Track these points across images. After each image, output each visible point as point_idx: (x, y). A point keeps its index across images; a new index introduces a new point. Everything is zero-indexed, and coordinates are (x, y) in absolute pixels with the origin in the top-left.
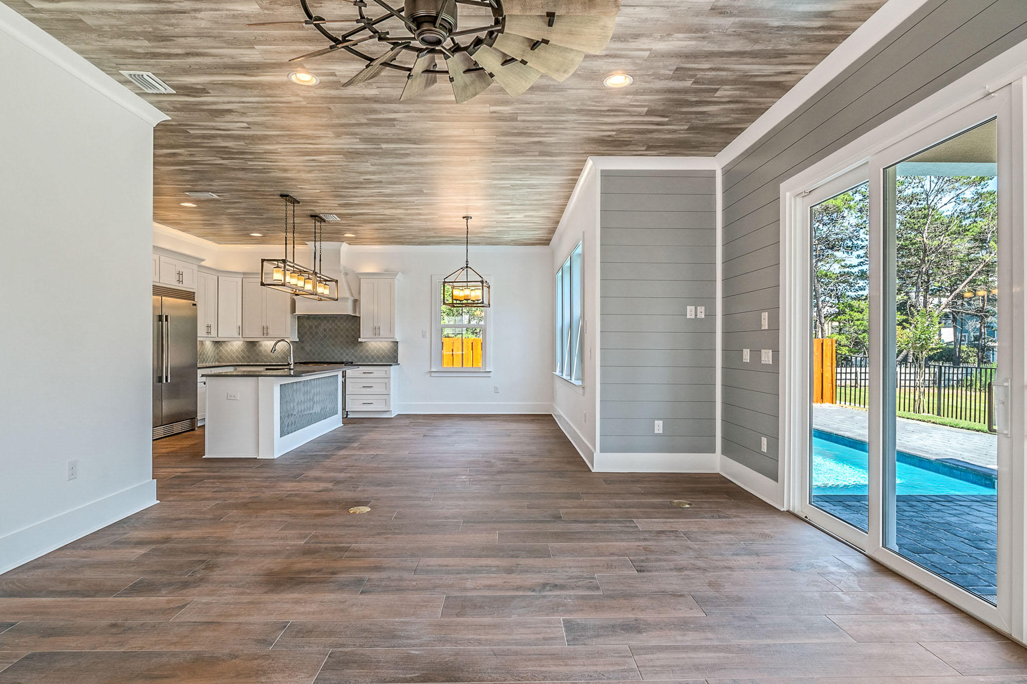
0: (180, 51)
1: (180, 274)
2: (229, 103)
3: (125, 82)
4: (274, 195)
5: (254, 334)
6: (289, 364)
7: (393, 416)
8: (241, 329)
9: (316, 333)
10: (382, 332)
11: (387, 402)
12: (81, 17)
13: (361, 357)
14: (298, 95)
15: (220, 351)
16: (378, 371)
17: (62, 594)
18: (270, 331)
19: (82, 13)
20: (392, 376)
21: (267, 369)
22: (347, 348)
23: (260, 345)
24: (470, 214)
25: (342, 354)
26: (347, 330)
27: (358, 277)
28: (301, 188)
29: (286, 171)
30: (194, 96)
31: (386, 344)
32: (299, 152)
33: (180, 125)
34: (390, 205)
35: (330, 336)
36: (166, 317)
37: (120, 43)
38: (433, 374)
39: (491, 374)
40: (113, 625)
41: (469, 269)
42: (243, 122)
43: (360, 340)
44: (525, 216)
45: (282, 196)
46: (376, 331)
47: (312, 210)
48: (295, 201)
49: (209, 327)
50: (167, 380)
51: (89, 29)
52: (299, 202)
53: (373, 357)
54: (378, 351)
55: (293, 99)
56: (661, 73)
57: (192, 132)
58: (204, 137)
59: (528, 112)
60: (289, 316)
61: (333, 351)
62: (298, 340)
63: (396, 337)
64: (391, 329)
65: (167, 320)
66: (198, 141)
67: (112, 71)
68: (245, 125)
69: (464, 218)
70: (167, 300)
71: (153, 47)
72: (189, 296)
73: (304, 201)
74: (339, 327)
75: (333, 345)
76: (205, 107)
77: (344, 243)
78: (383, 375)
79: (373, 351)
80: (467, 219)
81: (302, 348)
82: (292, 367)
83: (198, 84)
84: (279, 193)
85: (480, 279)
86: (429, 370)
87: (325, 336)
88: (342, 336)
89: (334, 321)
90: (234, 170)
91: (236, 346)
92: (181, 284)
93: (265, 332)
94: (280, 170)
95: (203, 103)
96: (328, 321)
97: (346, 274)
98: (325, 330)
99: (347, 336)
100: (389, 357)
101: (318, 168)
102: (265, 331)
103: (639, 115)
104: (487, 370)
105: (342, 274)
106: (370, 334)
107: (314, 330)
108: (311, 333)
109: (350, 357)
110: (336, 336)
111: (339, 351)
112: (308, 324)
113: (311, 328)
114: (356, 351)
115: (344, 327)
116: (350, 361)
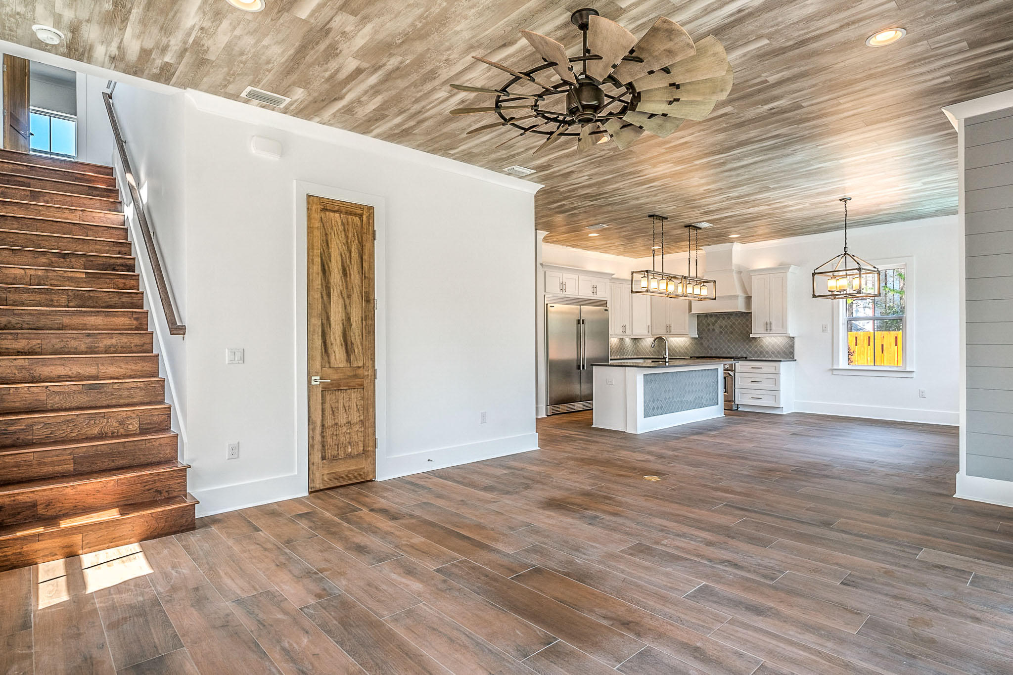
0: (522, 150)
1: (595, 287)
2: (568, 167)
3: (509, 174)
4: (644, 217)
5: (661, 332)
6: (664, 358)
7: (784, 413)
8: (650, 328)
9: (714, 330)
10: (774, 328)
11: (776, 398)
12: (471, 150)
13: (756, 352)
14: (604, 150)
15: (638, 346)
16: (766, 367)
17: (458, 482)
18: (672, 329)
19: (470, 149)
20: (782, 372)
21: (652, 362)
22: (741, 344)
24: (848, 195)
25: (737, 350)
26: (742, 326)
27: (750, 274)
28: (659, 208)
29: (638, 199)
30: (547, 170)
31: (780, 340)
32: (635, 184)
33: (552, 188)
34: (749, 205)
35: (726, 333)
36: (583, 321)
37: (494, 156)
38: (835, 373)
39: (914, 375)
40: (462, 501)
41: (848, 256)
42: (584, 176)
43: (751, 336)
44: (924, 184)
45: (650, 216)
46: (768, 327)
47: (682, 222)
48: (663, 218)
49: (624, 327)
50: (583, 368)
51: (477, 155)
52: (667, 218)
54: (773, 346)
55: (603, 153)
56: (936, 9)
57: (562, 190)
58: (569, 191)
59: (807, 97)
60: (687, 315)
61: (729, 347)
63: (789, 332)
64: (784, 324)
65: (583, 323)
66: (568, 194)
67: (500, 170)
68: (587, 177)
69: (841, 200)
70: (584, 308)
71: (509, 153)
72: (603, 303)
73: (671, 217)
74: (734, 323)
75: (729, 341)
76: (558, 174)
77: (735, 243)
78: (772, 370)
79: (768, 347)
80: (845, 202)
81: (702, 344)
82: (667, 360)
83: (544, 163)
84: (647, 214)
85: (857, 266)
86: (831, 368)
87: (721, 333)
88: (737, 332)
89: (729, 318)
90: (604, 206)
91: (648, 341)
92: (595, 296)
94: (634, 199)
95: (554, 172)
96: (724, 318)
97: (740, 272)
98: (721, 327)
99: (742, 332)
100: (785, 353)
101: (659, 191)
102: (668, 329)
103: (961, 51)
104: (908, 370)
105: (734, 273)
106: (762, 330)
107: (711, 327)
108: (709, 330)
109: (745, 353)
110: (731, 333)
111: (734, 346)
112: (706, 321)
113: (709, 325)
114: (750, 347)
115: (739, 323)
116: (745, 356)
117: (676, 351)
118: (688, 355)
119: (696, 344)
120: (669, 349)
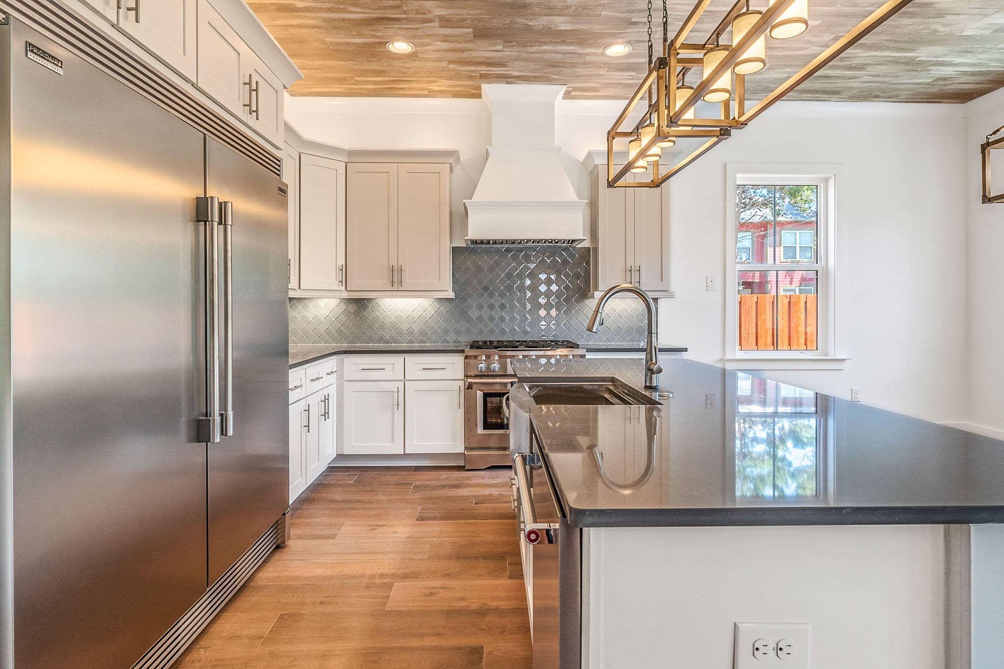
1: (252, 87)
5: (365, 283)
8: (343, 274)
10: (643, 279)
23: (376, 307)
39: (844, 365)
46: (632, 277)
62: (452, 295)
63: (672, 287)
64: (664, 272)
86: (721, 358)
91: (326, 308)
93: (396, 279)
104: (836, 357)
120: (382, 327)
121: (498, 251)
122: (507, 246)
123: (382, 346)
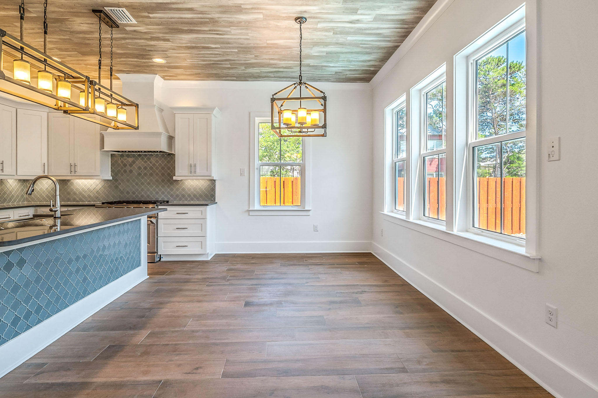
7: (208, 259)
8: (47, 167)
9: (131, 171)
10: (198, 170)
11: (202, 245)
13: (177, 196)
16: (193, 212)
18: (78, 169)
20: (208, 217)
22: (163, 186)
23: (72, 184)
25: (157, 193)
26: (163, 168)
27: (174, 111)
31: (202, 182)
35: (145, 175)
38: (251, 213)
39: (310, 213)
41: (303, 85)
43: (174, 178)
46: (192, 168)
49: (2, 164)
53: (189, 196)
54: (195, 189)
60: (98, 153)
61: (148, 190)
62: (111, 178)
63: (213, 175)
64: (208, 166)
74: (154, 165)
75: (149, 184)
77: (157, 75)
78: (198, 215)
79: (189, 189)
81: (117, 187)
86: (247, 209)
87: (139, 174)
88: (157, 174)
89: (149, 159)
93: (73, 170)
97: (161, 110)
98: (140, 168)
99: (163, 174)
100: (206, 195)
102: (73, 168)
104: (306, 209)
105: (156, 108)
106: (186, 172)
107: (128, 168)
108: (125, 171)
109: (166, 196)
110: (151, 175)
111: (154, 190)
112: (122, 162)
113: (125, 165)
114: (172, 190)
115: (160, 165)
116: (166, 199)
117: (84, 196)
118: (99, 200)
119: (110, 187)
120: (75, 194)
121: (134, 156)
122: (139, 153)
123: (75, 203)
